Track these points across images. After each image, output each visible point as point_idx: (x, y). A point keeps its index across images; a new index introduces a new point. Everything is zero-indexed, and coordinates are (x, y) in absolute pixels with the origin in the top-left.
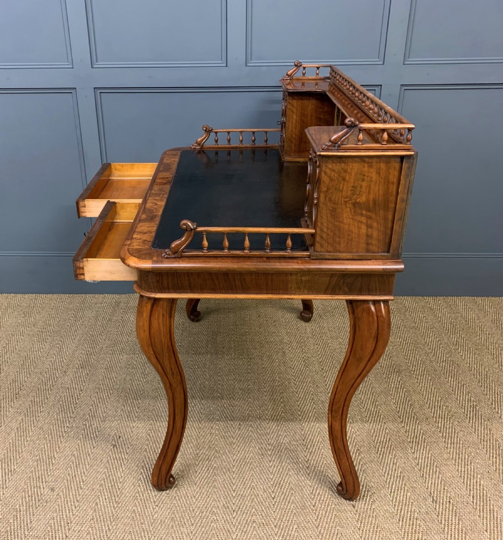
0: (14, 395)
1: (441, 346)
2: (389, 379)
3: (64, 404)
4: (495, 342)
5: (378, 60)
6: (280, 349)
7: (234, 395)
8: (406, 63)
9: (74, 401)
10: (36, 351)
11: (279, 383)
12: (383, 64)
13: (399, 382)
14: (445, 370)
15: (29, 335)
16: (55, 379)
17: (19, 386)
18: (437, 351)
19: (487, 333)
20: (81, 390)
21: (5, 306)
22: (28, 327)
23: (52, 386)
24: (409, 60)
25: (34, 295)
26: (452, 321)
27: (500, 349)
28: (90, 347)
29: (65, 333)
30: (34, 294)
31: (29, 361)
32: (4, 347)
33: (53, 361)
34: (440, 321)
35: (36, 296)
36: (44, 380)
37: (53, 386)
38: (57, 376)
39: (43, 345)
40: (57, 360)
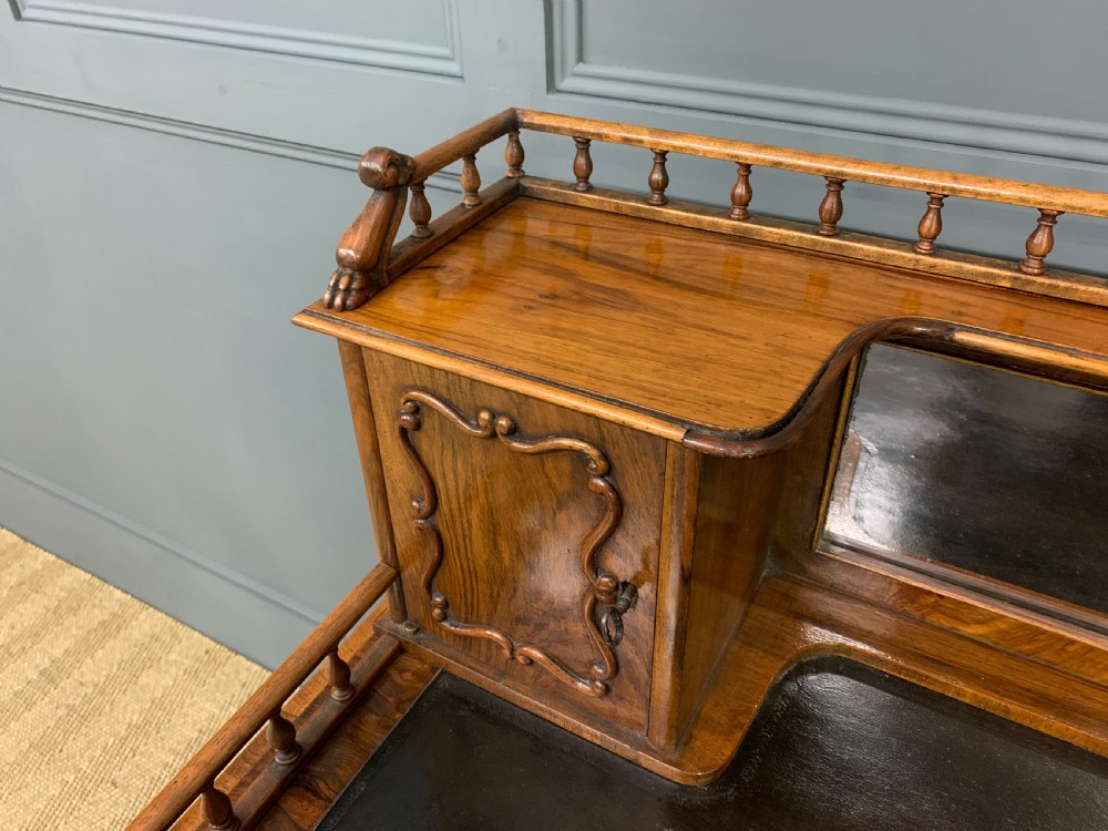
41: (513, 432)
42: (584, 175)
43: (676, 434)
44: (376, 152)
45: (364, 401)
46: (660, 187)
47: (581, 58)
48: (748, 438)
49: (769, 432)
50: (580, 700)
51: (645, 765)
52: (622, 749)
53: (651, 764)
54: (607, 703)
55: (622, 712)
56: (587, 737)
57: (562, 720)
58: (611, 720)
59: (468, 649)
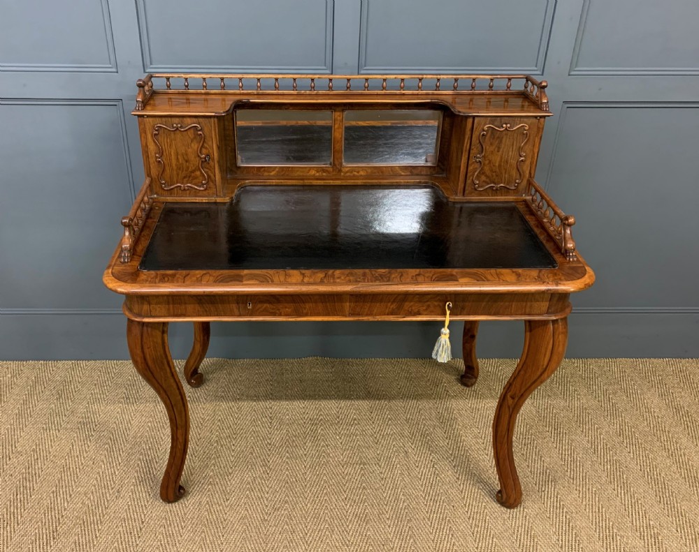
0: (50, 533)
1: (602, 436)
2: (543, 493)
3: (121, 547)
4: (667, 429)
5: (536, 69)
6: (400, 447)
7: (348, 526)
8: (572, 73)
9: (134, 541)
10: (77, 456)
11: (405, 504)
12: (542, 75)
13: (557, 497)
14: (612, 477)
15: (66, 429)
16: (106, 503)
17: (57, 516)
18: (598, 446)
19: (656, 415)
20: (143, 522)
21: (32, 381)
22: (65, 416)
23: (101, 515)
24: (576, 69)
26: (611, 396)
27: (674, 440)
28: (150, 449)
29: (115, 425)
30: (70, 360)
31: (69, 473)
32: (33, 450)
33: (101, 473)
34: (595, 397)
35: (72, 363)
36: (90, 506)
37: (104, 516)
38: (109, 499)
39: (86, 445)
40: (107, 471)
41: (181, 127)
42: (169, 87)
43: (213, 114)
44: (140, 80)
45: (143, 131)
46: (187, 86)
47: (151, 64)
48: (224, 112)
49: (227, 111)
50: (200, 194)
51: (218, 201)
52: (213, 199)
53: (219, 200)
54: (207, 191)
55: (211, 192)
56: (204, 201)
57: (198, 200)
58: (208, 196)
59: (171, 194)
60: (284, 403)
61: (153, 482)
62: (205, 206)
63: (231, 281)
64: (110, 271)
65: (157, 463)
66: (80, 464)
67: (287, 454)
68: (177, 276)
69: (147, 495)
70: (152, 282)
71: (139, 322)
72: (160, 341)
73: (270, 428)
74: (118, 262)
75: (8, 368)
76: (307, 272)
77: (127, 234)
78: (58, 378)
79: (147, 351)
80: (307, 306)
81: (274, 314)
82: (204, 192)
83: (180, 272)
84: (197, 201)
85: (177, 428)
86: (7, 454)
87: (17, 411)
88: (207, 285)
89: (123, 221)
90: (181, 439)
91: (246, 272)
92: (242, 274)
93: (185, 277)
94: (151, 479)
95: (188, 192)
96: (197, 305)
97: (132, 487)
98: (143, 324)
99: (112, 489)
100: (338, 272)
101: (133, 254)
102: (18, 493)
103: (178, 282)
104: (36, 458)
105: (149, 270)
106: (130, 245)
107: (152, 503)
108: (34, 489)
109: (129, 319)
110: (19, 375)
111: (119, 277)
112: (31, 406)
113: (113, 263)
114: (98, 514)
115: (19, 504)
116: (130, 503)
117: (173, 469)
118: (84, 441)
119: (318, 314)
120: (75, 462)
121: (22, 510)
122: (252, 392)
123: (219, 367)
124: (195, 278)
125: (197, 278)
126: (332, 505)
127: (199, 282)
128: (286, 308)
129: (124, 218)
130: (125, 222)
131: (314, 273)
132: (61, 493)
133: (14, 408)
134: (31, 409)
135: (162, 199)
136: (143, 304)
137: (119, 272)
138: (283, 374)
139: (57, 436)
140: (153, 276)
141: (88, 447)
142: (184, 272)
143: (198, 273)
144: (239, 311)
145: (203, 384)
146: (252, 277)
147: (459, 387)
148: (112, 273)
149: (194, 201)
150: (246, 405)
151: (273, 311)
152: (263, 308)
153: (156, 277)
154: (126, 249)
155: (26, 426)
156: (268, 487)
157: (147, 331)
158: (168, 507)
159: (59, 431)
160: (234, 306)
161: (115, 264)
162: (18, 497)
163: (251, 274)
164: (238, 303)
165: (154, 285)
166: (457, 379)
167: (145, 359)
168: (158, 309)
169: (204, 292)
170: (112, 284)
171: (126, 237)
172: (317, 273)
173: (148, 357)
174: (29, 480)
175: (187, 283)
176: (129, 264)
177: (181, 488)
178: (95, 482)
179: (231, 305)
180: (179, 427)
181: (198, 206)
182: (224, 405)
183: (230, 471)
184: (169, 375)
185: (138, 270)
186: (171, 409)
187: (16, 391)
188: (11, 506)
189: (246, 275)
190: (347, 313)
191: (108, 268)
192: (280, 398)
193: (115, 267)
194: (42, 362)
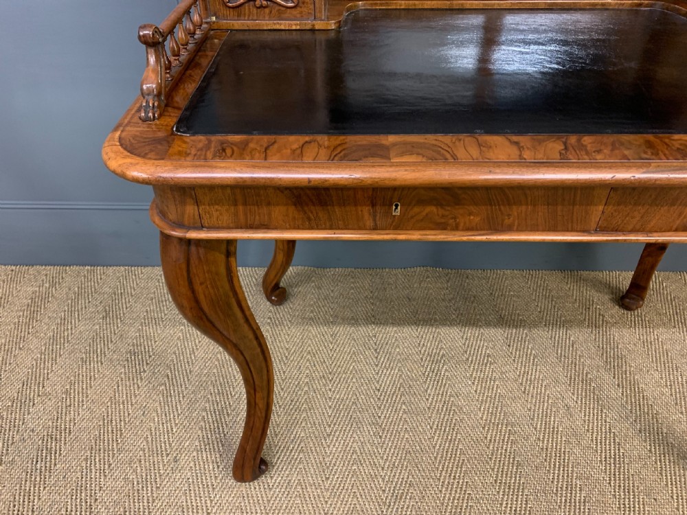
6: (557, 399)
10: (123, 403)
15: (112, 361)
16: (158, 480)
17: (88, 501)
21: (74, 293)
22: (112, 342)
23: (150, 499)
25: (122, 268)
30: (123, 266)
31: (110, 429)
33: (153, 430)
35: (125, 270)
36: (135, 483)
37: (153, 501)
38: (162, 472)
39: (136, 386)
40: (161, 426)
50: (288, 13)
51: (317, 27)
52: (308, 24)
53: (319, 25)
54: (298, 9)
55: (305, 10)
56: (294, 28)
57: (283, 25)
58: (301, 18)
59: (239, 15)
60: (391, 330)
61: (223, 445)
62: (295, 36)
63: (366, 157)
64: (117, 134)
65: (228, 415)
66: (126, 414)
67: (404, 407)
68: (252, 145)
69: (216, 466)
70: (201, 158)
71: (181, 240)
72: (223, 270)
73: (377, 366)
74: (136, 119)
75: (46, 275)
76: (524, 140)
77: (152, 59)
78: (107, 289)
79: (199, 289)
80: (515, 210)
81: (442, 227)
82: (295, 12)
83: (256, 137)
84: (283, 27)
85: (255, 390)
86: (32, 396)
87: (52, 334)
88: (315, 165)
89: (141, 34)
90: (261, 404)
91: (392, 139)
92: (384, 142)
93: (266, 149)
94: (221, 441)
95: (267, 11)
96: (292, 209)
97: (195, 454)
98: (189, 242)
99: (168, 455)
100: (587, 140)
101: (167, 105)
102: (39, 460)
103: (252, 158)
104: (68, 404)
105: (194, 134)
106: (159, 86)
107: (221, 480)
108: (60, 454)
109: (162, 233)
110: (59, 284)
111: (132, 148)
112: (69, 328)
113: (126, 121)
114: (145, 498)
115: (38, 479)
116: (191, 480)
117: (250, 443)
118: (133, 380)
119: (535, 229)
120: (120, 411)
121: (42, 489)
122: (348, 314)
123: (305, 279)
124: (289, 151)
125: (293, 151)
126: (477, 493)
127: (297, 158)
128: (470, 214)
129: (143, 27)
130: (144, 36)
131: (540, 142)
132: (97, 460)
133: (48, 329)
134: (70, 331)
135: (225, 23)
136: (183, 203)
137: (135, 137)
138: (385, 289)
139: (99, 371)
140: (200, 145)
141: (139, 387)
142: (265, 139)
143: (295, 141)
144: (375, 220)
145: (286, 300)
146: (411, 149)
147: (616, 310)
148: (120, 138)
149: (277, 27)
150: (343, 331)
151: (443, 221)
152: (424, 214)
153: (208, 147)
154: (150, 92)
155: (60, 355)
156: (382, 458)
157: (198, 253)
158: (244, 488)
159: (102, 364)
160: (366, 211)
161: (129, 122)
162: (38, 466)
163: (405, 143)
164: (373, 205)
165: (202, 163)
166: (612, 300)
167: (197, 301)
168: (215, 214)
169: (309, 180)
170: (117, 160)
171: (150, 68)
172: (544, 141)
173: (201, 297)
174: (56, 440)
175: (274, 160)
176: (157, 122)
177: (263, 462)
178: (145, 443)
179: (359, 208)
180: (258, 389)
181: (284, 36)
182: (314, 330)
183: (328, 430)
184: (242, 321)
185: (172, 133)
186: (246, 367)
187: (53, 305)
188: (26, 481)
189: (394, 145)
190: (593, 226)
191: (116, 129)
192: (385, 323)
193: (128, 128)
194: (89, 268)
